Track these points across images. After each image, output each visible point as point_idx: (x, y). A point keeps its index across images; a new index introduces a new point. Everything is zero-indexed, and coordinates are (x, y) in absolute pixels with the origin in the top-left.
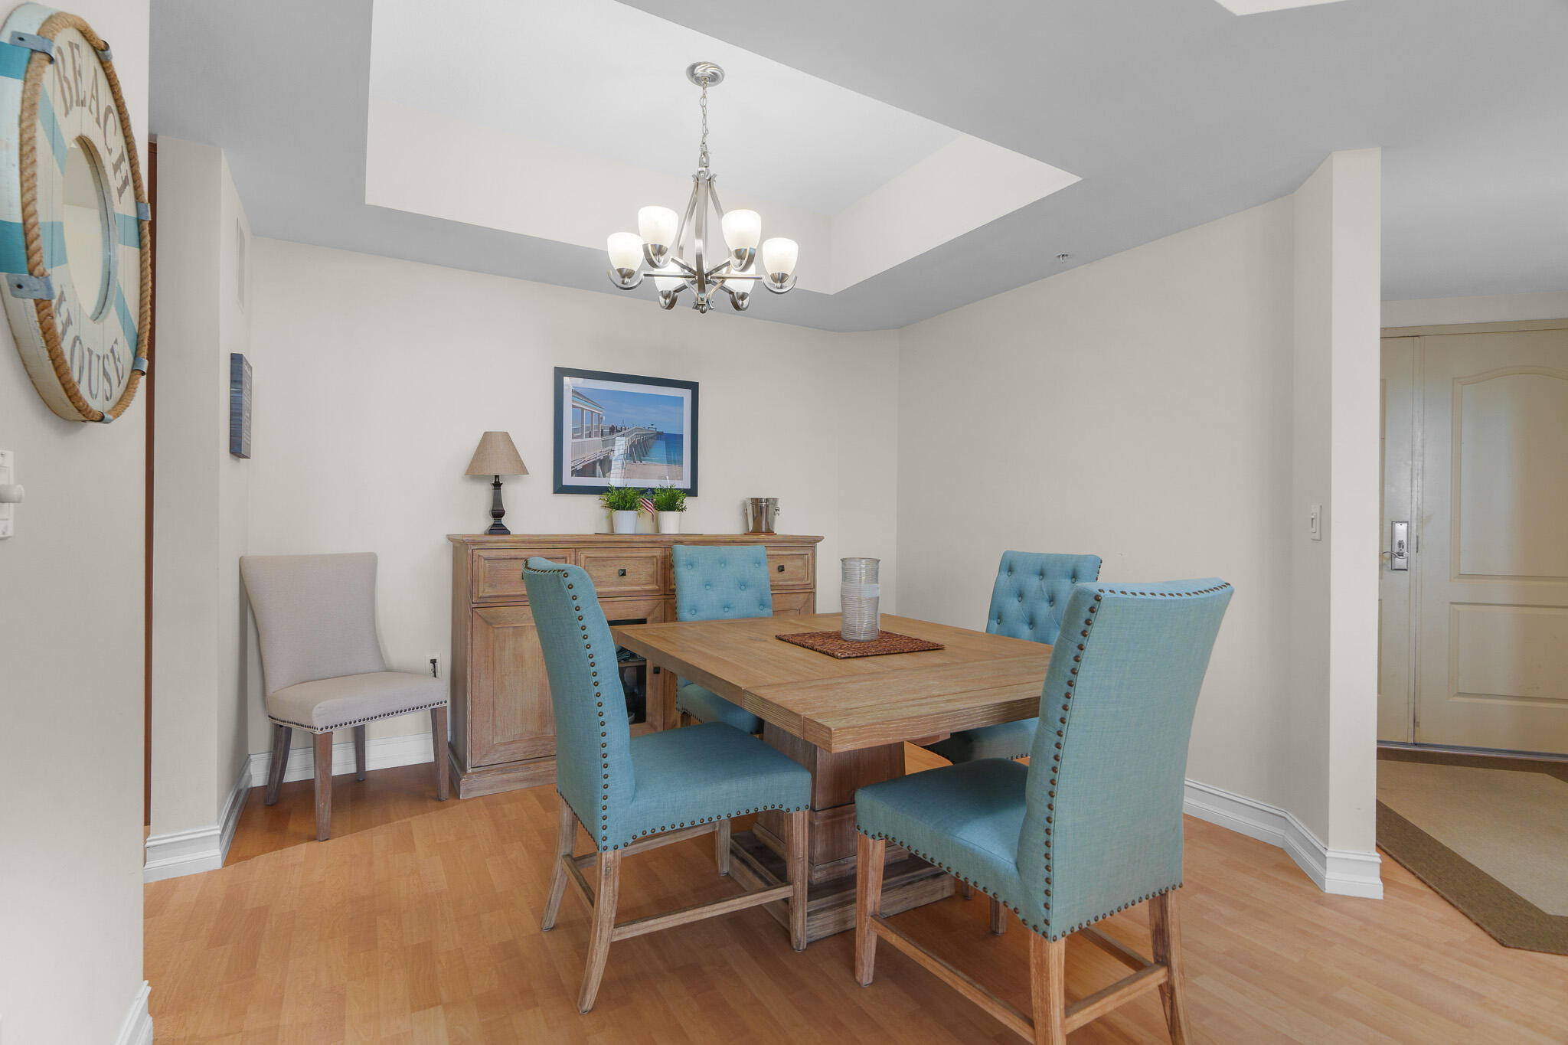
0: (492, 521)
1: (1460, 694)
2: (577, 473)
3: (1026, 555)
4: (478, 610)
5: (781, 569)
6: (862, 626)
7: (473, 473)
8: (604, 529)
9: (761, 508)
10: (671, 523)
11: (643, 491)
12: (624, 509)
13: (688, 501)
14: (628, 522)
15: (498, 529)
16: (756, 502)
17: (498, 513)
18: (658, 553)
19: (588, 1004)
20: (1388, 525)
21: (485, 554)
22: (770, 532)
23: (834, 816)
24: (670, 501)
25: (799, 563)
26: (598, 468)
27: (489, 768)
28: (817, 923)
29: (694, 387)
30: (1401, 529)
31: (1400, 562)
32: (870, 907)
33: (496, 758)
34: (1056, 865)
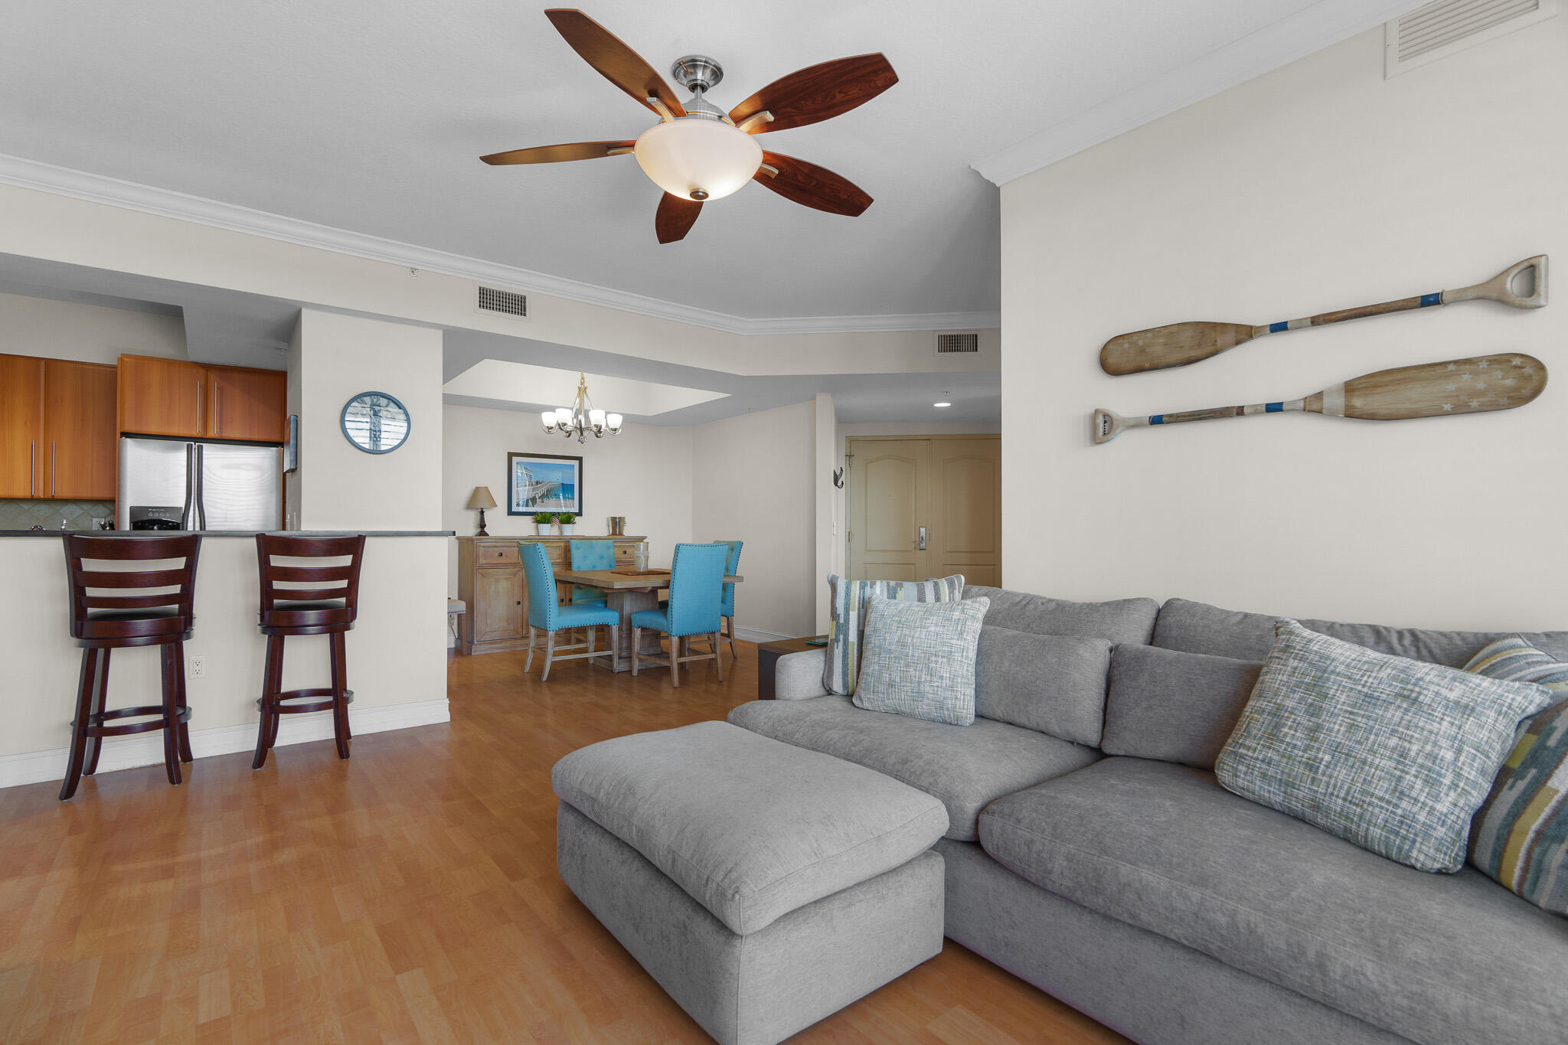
0: (479, 530)
2: (520, 505)
4: (479, 570)
5: (625, 552)
7: (471, 505)
8: (532, 533)
9: (617, 522)
10: (568, 530)
11: (554, 514)
12: (544, 523)
13: (577, 519)
14: (546, 530)
15: (483, 533)
16: (614, 519)
17: (482, 525)
18: (562, 544)
19: (545, 678)
20: (918, 529)
21: (483, 544)
22: (621, 534)
23: (624, 632)
24: (568, 519)
25: (634, 549)
26: (530, 503)
27: (484, 642)
28: (622, 666)
29: (580, 459)
30: (923, 530)
31: (923, 545)
32: (636, 650)
33: (488, 638)
34: (674, 616)
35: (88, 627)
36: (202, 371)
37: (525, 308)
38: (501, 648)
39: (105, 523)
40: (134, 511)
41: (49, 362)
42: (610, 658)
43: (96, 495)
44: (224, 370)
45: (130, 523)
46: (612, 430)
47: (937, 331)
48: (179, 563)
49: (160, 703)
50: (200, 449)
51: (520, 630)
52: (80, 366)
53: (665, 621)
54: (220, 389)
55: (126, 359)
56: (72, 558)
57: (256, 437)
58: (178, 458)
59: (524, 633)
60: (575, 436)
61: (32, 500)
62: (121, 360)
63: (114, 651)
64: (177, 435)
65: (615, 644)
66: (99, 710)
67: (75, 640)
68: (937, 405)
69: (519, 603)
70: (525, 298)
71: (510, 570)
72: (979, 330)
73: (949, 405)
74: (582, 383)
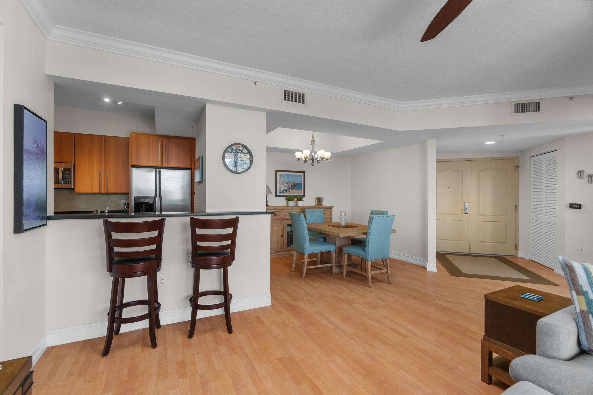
1: (480, 242)
2: (280, 193)
3: (375, 211)
5: (325, 213)
6: (343, 223)
8: (285, 205)
10: (300, 203)
11: (295, 196)
12: (291, 201)
13: (303, 198)
14: (291, 203)
16: (318, 199)
17: (267, 202)
18: (300, 209)
20: (464, 204)
22: (321, 205)
23: (339, 255)
24: (300, 198)
25: (329, 212)
29: (304, 172)
30: (467, 204)
31: (466, 212)
32: (345, 265)
34: (369, 251)
35: (115, 267)
36: (161, 138)
37: (304, 100)
38: (274, 256)
39: (126, 203)
40: (136, 198)
41: (106, 137)
42: (331, 267)
43: (122, 191)
44: (169, 138)
45: (134, 203)
46: (326, 159)
47: (514, 101)
48: (155, 234)
49: (146, 298)
50: (160, 171)
51: (283, 248)
52: (116, 138)
53: (364, 253)
54: (168, 146)
55: (132, 134)
56: (107, 232)
57: (181, 166)
58: (152, 175)
59: (284, 249)
60: (309, 162)
61: (100, 194)
62: (131, 135)
63: (126, 279)
64: (151, 166)
65: (334, 261)
66: (121, 303)
67: (109, 273)
68: (486, 143)
69: (282, 236)
70: (304, 94)
71: (279, 222)
72: (541, 99)
73: (494, 142)
74: (313, 138)
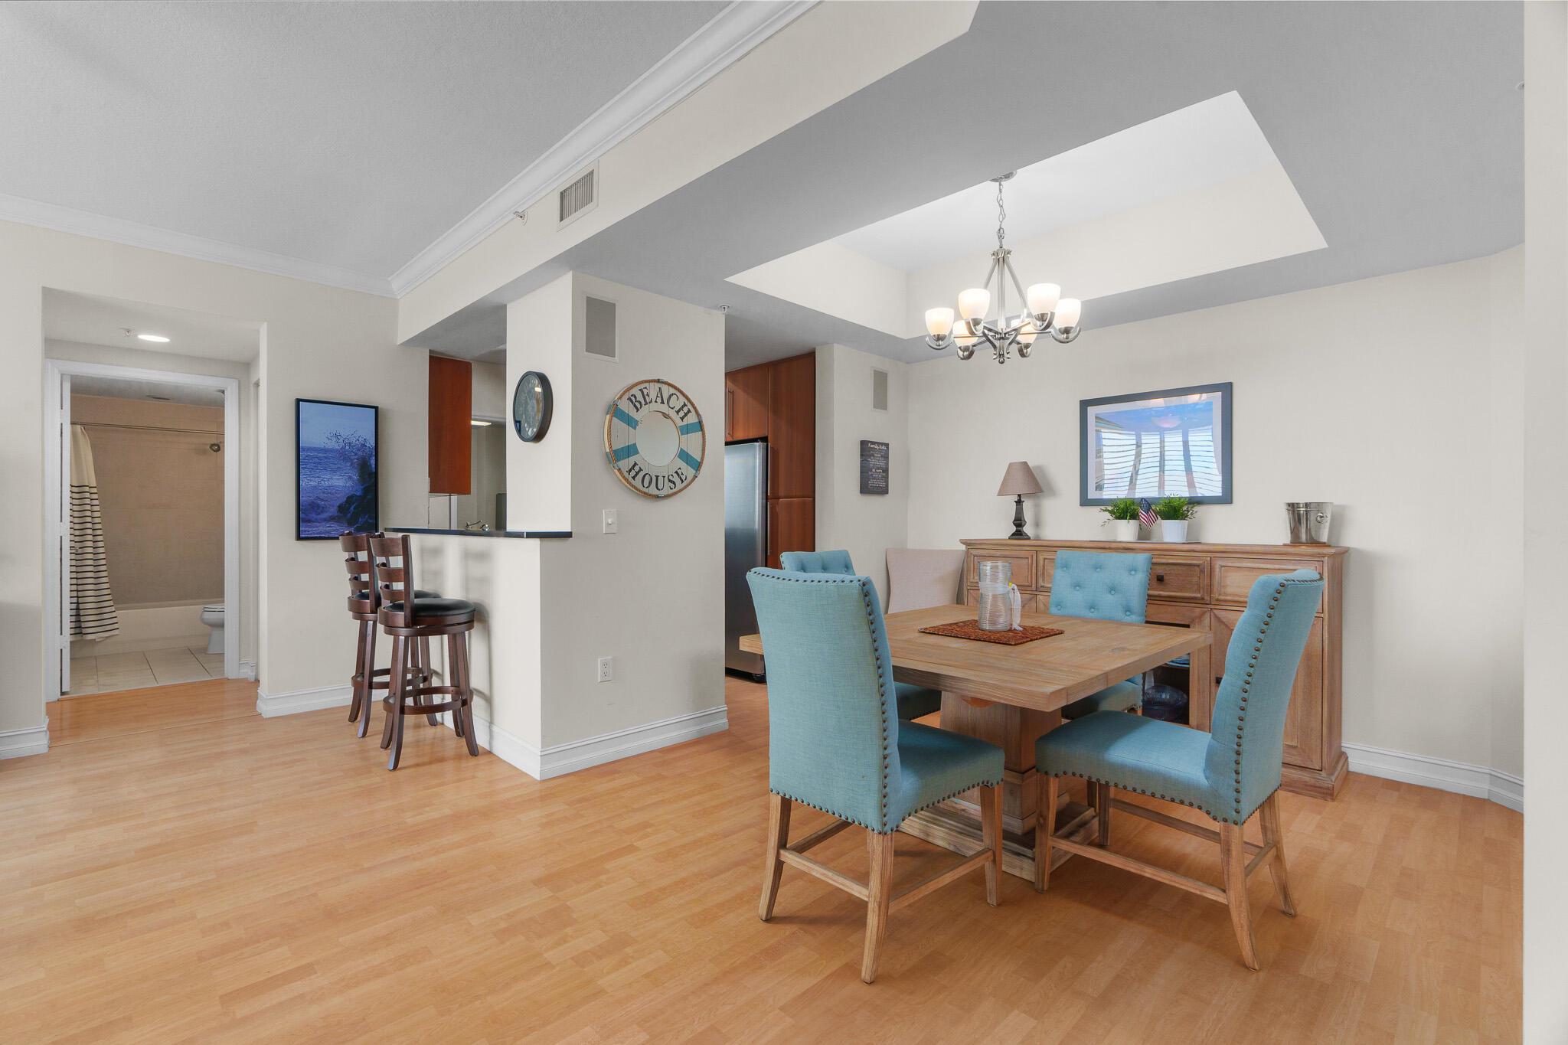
4: (971, 591)
9: (1299, 515)
12: (1125, 518)
15: (1018, 534)
17: (1019, 522)
22: (1315, 543)
37: (592, 189)
70: (593, 171)
